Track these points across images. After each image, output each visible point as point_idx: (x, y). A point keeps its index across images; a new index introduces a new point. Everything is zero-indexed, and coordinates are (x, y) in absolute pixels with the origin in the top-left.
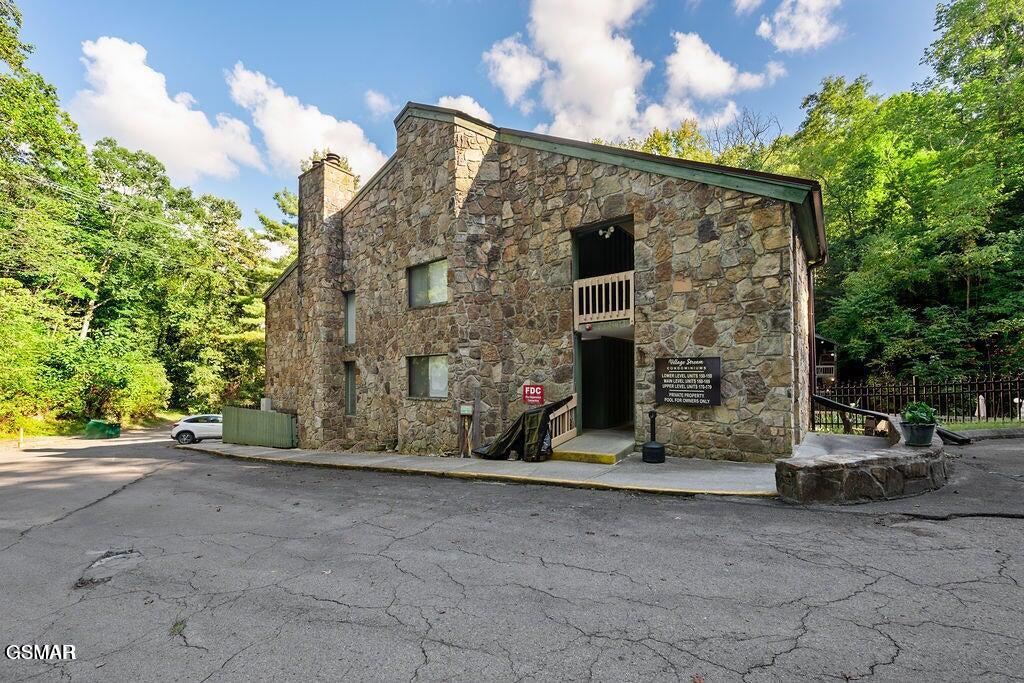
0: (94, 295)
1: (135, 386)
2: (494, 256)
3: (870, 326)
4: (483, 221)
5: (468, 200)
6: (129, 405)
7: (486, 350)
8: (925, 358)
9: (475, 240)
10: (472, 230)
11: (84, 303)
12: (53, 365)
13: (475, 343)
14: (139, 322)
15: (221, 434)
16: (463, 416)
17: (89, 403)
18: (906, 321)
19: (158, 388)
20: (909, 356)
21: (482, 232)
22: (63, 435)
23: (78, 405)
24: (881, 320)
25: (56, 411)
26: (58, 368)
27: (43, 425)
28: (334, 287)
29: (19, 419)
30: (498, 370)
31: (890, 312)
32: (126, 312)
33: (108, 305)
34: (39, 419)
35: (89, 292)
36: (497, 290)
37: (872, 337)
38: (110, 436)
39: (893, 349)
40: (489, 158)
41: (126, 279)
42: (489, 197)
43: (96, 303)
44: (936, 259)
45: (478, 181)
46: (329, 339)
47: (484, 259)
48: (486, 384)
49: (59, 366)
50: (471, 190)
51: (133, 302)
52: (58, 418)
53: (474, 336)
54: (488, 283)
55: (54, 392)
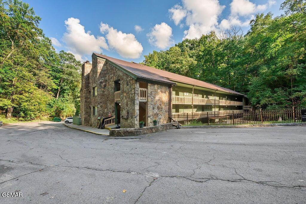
0: (59, 88)
1: (66, 110)
2: (105, 86)
3: (257, 94)
4: (103, 78)
5: (100, 74)
6: (65, 114)
7: (103, 106)
8: (271, 104)
9: (101, 83)
10: (101, 81)
11: (58, 89)
12: (49, 105)
13: (101, 104)
14: (70, 94)
15: (72, 121)
16: (98, 119)
17: (56, 114)
18: (268, 93)
19: (72, 110)
20: (267, 104)
21: (103, 81)
22: (50, 121)
23: (54, 114)
24: (261, 92)
25: (49, 115)
26: (50, 106)
27: (46, 118)
28: (87, 90)
29: (41, 117)
30: (106, 110)
31: (264, 90)
32: (67, 92)
33: (63, 90)
34: (46, 117)
35: (58, 87)
36: (105, 93)
37: (258, 98)
38: (58, 121)
39: (263, 102)
40: (104, 65)
41: (66, 84)
42: (104, 73)
43: (60, 90)
44: (278, 73)
45: (102, 70)
46: (86, 102)
47: (103, 86)
48: (103, 113)
49: (50, 105)
50: (101, 72)
51: (68, 89)
52: (50, 117)
53: (101, 103)
54: (104, 92)
55: (49, 111)
